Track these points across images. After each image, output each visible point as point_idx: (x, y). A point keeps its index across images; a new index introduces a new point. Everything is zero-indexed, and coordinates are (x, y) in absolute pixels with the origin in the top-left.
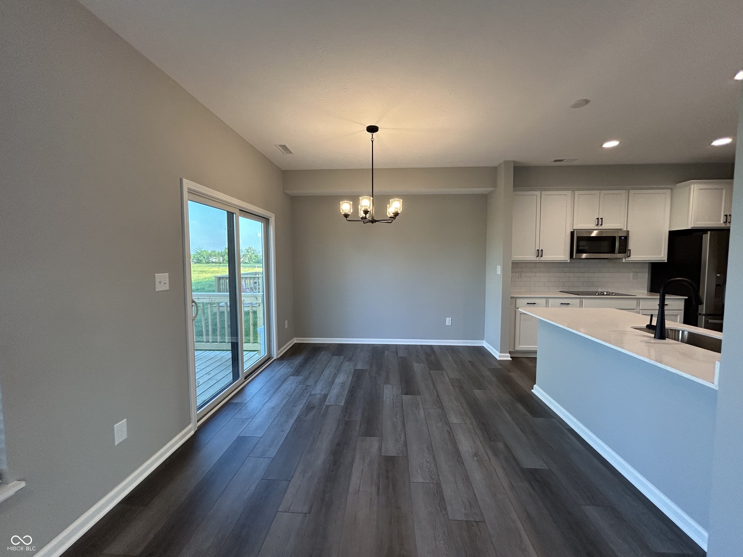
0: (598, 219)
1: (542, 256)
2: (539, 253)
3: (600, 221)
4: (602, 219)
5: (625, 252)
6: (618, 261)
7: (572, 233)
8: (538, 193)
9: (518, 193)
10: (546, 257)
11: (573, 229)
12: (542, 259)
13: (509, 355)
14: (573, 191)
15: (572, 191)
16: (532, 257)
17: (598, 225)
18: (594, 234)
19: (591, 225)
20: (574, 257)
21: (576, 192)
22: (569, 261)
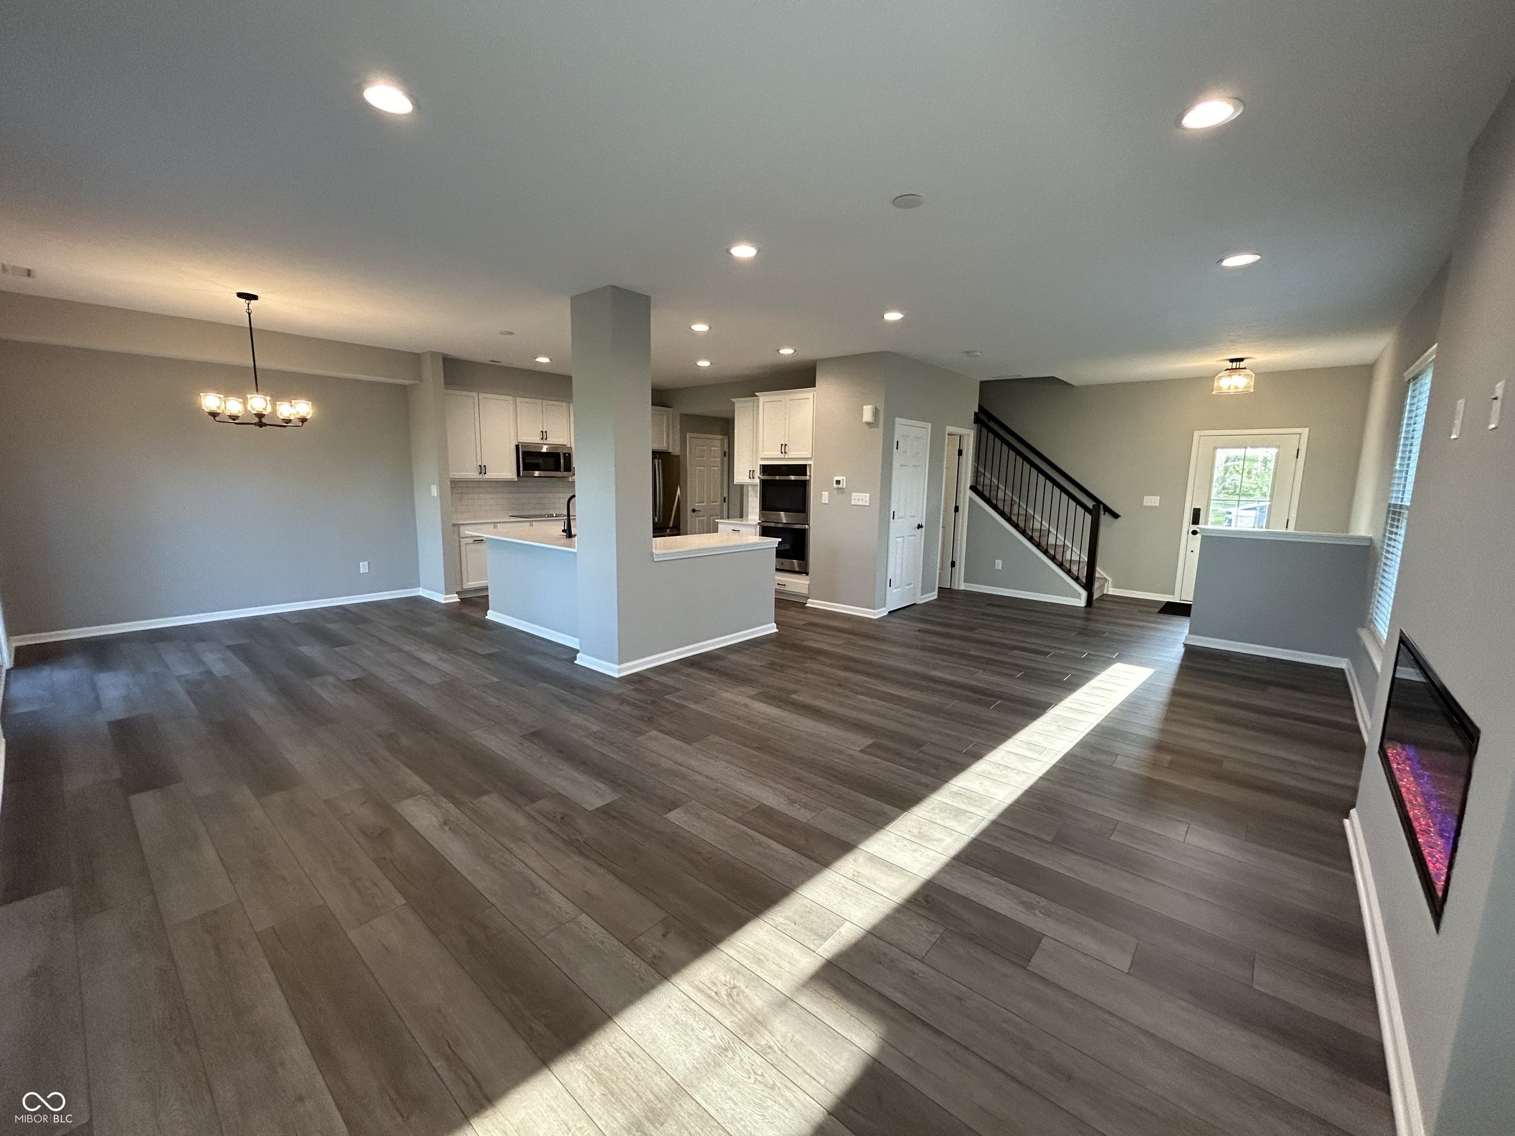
0: (542, 432)
1: (485, 473)
2: (482, 469)
3: (544, 435)
4: (546, 432)
5: (570, 471)
6: (565, 479)
7: (517, 447)
8: (475, 394)
9: (451, 392)
10: (491, 475)
11: (518, 442)
12: (486, 476)
13: (456, 595)
14: (515, 396)
15: (513, 397)
16: (474, 475)
17: (542, 439)
18: (544, 450)
19: (536, 439)
20: (521, 475)
21: (518, 398)
22: (516, 480)
